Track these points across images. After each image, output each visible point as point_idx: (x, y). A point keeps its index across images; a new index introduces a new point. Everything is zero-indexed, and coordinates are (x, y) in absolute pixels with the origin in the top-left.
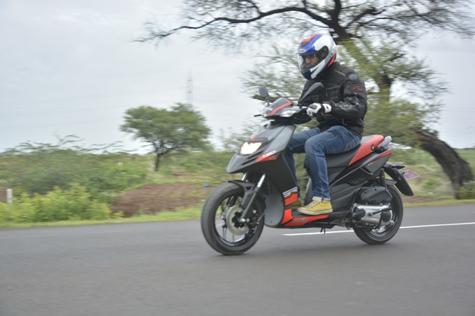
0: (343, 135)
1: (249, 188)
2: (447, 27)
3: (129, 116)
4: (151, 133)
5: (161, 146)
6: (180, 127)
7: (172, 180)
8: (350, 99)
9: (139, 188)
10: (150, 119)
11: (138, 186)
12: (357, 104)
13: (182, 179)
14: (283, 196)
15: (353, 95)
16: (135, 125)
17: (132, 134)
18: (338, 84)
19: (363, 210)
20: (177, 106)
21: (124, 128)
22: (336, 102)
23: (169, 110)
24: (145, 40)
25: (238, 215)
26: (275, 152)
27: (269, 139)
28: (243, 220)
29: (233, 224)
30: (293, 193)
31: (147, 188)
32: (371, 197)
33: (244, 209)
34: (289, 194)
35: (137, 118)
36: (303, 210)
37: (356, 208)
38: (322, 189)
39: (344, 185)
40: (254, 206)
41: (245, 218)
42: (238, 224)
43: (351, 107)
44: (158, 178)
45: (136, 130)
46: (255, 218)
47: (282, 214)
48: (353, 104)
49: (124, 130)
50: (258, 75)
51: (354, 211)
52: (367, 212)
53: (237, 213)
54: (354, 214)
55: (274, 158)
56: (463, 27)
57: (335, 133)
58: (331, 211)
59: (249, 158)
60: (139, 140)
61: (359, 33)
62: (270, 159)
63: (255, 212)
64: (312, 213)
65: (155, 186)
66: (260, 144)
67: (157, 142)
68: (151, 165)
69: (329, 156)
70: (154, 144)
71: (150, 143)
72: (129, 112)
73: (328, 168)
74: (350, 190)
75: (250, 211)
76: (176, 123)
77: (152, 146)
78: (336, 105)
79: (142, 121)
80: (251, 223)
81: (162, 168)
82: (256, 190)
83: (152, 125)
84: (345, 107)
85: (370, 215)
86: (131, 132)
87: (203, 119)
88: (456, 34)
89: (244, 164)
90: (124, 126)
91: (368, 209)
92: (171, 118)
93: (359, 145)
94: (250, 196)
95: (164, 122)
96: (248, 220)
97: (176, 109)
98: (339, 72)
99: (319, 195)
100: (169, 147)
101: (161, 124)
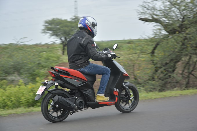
3: (47, 24)
4: (59, 33)
5: (65, 40)
6: (75, 29)
10: (58, 26)
16: (50, 29)
17: (48, 34)
23: (69, 20)
35: (51, 25)
45: (51, 32)
49: (44, 33)
60: (53, 37)
67: (63, 38)
70: (61, 39)
71: (59, 39)
72: (46, 22)
76: (73, 27)
77: (60, 41)
83: (59, 29)
86: (47, 33)
90: (44, 30)
92: (69, 24)
95: (66, 27)
101: (64, 28)
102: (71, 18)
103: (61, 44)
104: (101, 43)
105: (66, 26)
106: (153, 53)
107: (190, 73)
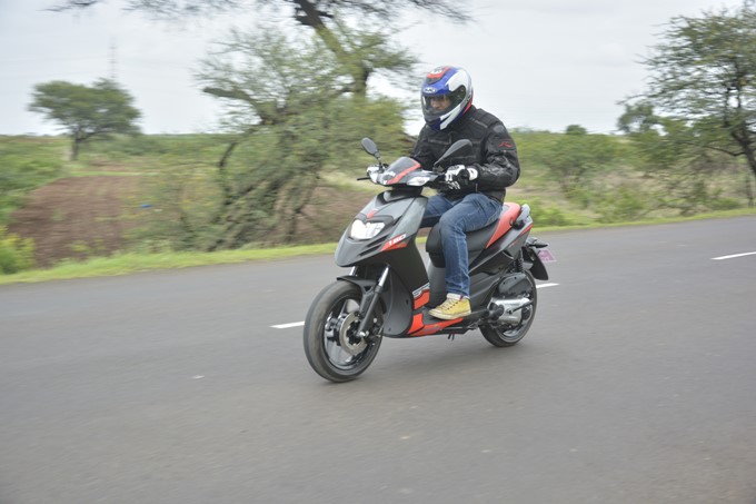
0: (485, 206)
1: (367, 288)
2: (437, 10)
4: (67, 114)
5: (80, 129)
6: (102, 107)
7: (93, 173)
8: (498, 159)
9: (54, 183)
10: (64, 97)
11: (52, 180)
12: (509, 165)
13: (106, 172)
14: (412, 296)
15: (501, 154)
16: (45, 104)
17: (43, 115)
18: (479, 139)
19: (502, 307)
20: (102, 81)
21: (32, 108)
22: (482, 165)
23: (90, 86)
24: (63, 8)
25: (355, 326)
26: (405, 236)
27: (395, 217)
28: (362, 334)
29: (347, 339)
30: (424, 292)
31: (63, 184)
32: (510, 289)
33: (362, 318)
34: (420, 293)
35: (50, 95)
36: (437, 312)
37: (493, 304)
38: (462, 284)
39: (482, 275)
40: (374, 314)
41: (364, 331)
42: (354, 340)
43: (501, 171)
44: (76, 169)
45: (48, 110)
46: (376, 329)
47: (409, 320)
48: (503, 166)
49: (32, 110)
50: (210, 65)
51: (491, 308)
52: (506, 308)
53: (353, 324)
54: (492, 312)
55: (403, 245)
56: (456, 10)
57: (476, 204)
58: (470, 312)
59: (369, 246)
61: (331, 12)
62: (399, 246)
63: (375, 320)
64: (449, 317)
65: (71, 181)
66: (382, 225)
67: (75, 125)
68: (67, 152)
69: (469, 233)
70: (72, 127)
71: (66, 126)
72: (40, 88)
73: (469, 252)
74: (488, 281)
75: (370, 320)
76: (98, 103)
77: (69, 130)
78: (484, 169)
79: (56, 99)
80: (371, 337)
81: (82, 155)
82: (377, 290)
83: (67, 104)
84: (494, 170)
85: (510, 313)
86: (41, 112)
87: (131, 99)
88: (448, 19)
89: (362, 254)
90: (33, 105)
91: (507, 304)
92: (92, 95)
93: (497, 220)
94: (369, 299)
96: (367, 333)
97: (100, 85)
98: (477, 122)
99: (457, 292)
100: (88, 130)
101: (80, 104)
102: (94, 83)
103: (72, 136)
104: (163, 139)
105: (83, 100)
106: (222, 164)
107: (298, 211)
